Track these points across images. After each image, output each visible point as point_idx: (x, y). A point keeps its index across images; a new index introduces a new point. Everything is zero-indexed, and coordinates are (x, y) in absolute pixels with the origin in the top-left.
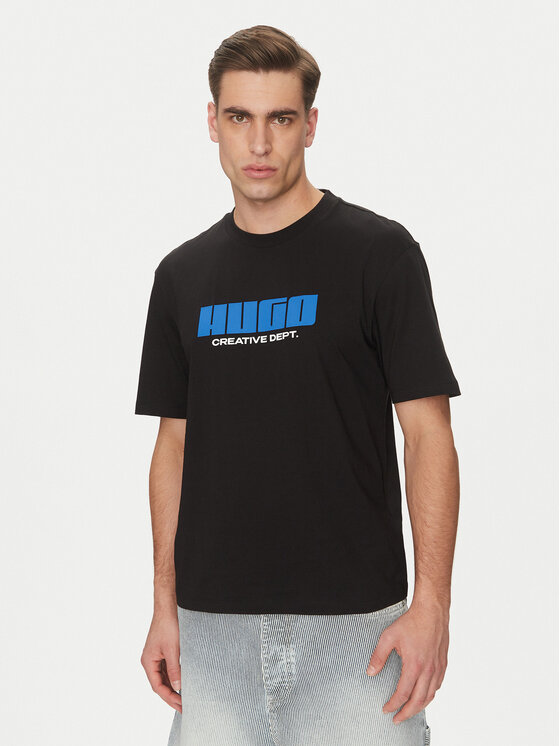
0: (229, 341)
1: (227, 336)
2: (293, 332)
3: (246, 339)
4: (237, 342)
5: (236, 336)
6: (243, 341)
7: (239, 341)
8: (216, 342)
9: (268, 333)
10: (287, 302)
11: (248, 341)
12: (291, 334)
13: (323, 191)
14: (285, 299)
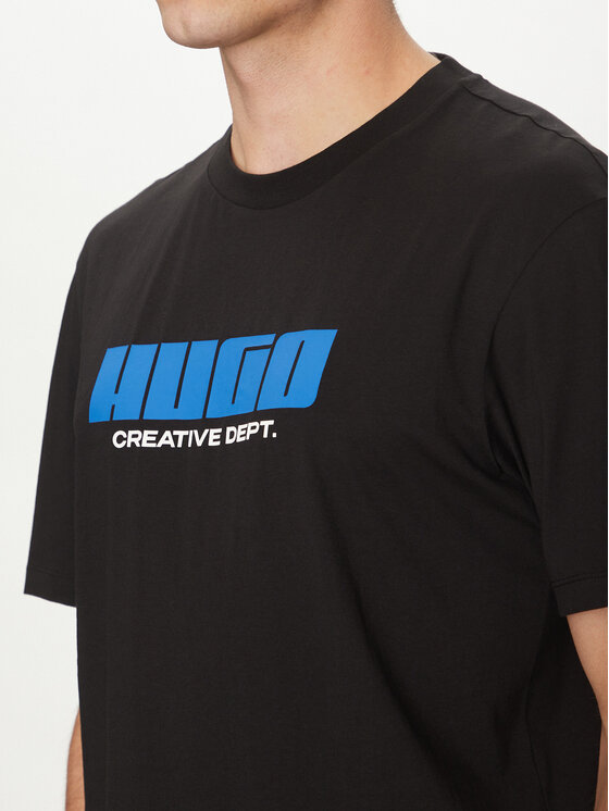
0: (145, 439)
1: (142, 424)
2: (267, 424)
3: (181, 434)
4: (162, 442)
5: (161, 426)
6: (176, 438)
7: (167, 439)
8: (120, 439)
9: (223, 423)
10: (272, 347)
11: (186, 438)
12: (262, 428)
13: (439, 56)
14: (268, 339)
